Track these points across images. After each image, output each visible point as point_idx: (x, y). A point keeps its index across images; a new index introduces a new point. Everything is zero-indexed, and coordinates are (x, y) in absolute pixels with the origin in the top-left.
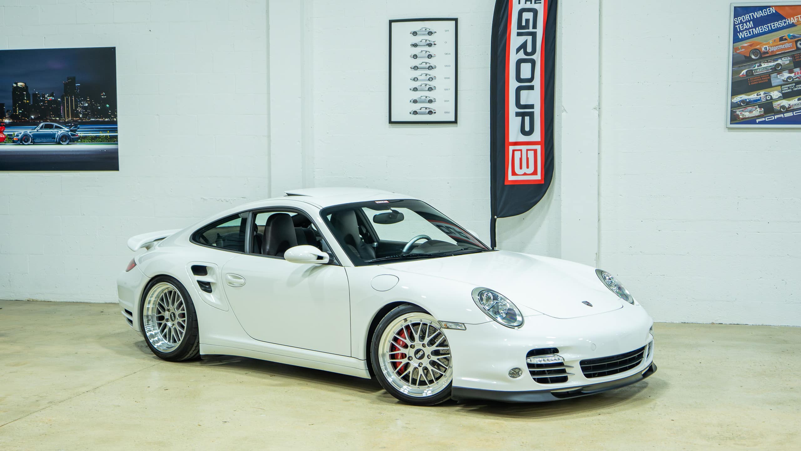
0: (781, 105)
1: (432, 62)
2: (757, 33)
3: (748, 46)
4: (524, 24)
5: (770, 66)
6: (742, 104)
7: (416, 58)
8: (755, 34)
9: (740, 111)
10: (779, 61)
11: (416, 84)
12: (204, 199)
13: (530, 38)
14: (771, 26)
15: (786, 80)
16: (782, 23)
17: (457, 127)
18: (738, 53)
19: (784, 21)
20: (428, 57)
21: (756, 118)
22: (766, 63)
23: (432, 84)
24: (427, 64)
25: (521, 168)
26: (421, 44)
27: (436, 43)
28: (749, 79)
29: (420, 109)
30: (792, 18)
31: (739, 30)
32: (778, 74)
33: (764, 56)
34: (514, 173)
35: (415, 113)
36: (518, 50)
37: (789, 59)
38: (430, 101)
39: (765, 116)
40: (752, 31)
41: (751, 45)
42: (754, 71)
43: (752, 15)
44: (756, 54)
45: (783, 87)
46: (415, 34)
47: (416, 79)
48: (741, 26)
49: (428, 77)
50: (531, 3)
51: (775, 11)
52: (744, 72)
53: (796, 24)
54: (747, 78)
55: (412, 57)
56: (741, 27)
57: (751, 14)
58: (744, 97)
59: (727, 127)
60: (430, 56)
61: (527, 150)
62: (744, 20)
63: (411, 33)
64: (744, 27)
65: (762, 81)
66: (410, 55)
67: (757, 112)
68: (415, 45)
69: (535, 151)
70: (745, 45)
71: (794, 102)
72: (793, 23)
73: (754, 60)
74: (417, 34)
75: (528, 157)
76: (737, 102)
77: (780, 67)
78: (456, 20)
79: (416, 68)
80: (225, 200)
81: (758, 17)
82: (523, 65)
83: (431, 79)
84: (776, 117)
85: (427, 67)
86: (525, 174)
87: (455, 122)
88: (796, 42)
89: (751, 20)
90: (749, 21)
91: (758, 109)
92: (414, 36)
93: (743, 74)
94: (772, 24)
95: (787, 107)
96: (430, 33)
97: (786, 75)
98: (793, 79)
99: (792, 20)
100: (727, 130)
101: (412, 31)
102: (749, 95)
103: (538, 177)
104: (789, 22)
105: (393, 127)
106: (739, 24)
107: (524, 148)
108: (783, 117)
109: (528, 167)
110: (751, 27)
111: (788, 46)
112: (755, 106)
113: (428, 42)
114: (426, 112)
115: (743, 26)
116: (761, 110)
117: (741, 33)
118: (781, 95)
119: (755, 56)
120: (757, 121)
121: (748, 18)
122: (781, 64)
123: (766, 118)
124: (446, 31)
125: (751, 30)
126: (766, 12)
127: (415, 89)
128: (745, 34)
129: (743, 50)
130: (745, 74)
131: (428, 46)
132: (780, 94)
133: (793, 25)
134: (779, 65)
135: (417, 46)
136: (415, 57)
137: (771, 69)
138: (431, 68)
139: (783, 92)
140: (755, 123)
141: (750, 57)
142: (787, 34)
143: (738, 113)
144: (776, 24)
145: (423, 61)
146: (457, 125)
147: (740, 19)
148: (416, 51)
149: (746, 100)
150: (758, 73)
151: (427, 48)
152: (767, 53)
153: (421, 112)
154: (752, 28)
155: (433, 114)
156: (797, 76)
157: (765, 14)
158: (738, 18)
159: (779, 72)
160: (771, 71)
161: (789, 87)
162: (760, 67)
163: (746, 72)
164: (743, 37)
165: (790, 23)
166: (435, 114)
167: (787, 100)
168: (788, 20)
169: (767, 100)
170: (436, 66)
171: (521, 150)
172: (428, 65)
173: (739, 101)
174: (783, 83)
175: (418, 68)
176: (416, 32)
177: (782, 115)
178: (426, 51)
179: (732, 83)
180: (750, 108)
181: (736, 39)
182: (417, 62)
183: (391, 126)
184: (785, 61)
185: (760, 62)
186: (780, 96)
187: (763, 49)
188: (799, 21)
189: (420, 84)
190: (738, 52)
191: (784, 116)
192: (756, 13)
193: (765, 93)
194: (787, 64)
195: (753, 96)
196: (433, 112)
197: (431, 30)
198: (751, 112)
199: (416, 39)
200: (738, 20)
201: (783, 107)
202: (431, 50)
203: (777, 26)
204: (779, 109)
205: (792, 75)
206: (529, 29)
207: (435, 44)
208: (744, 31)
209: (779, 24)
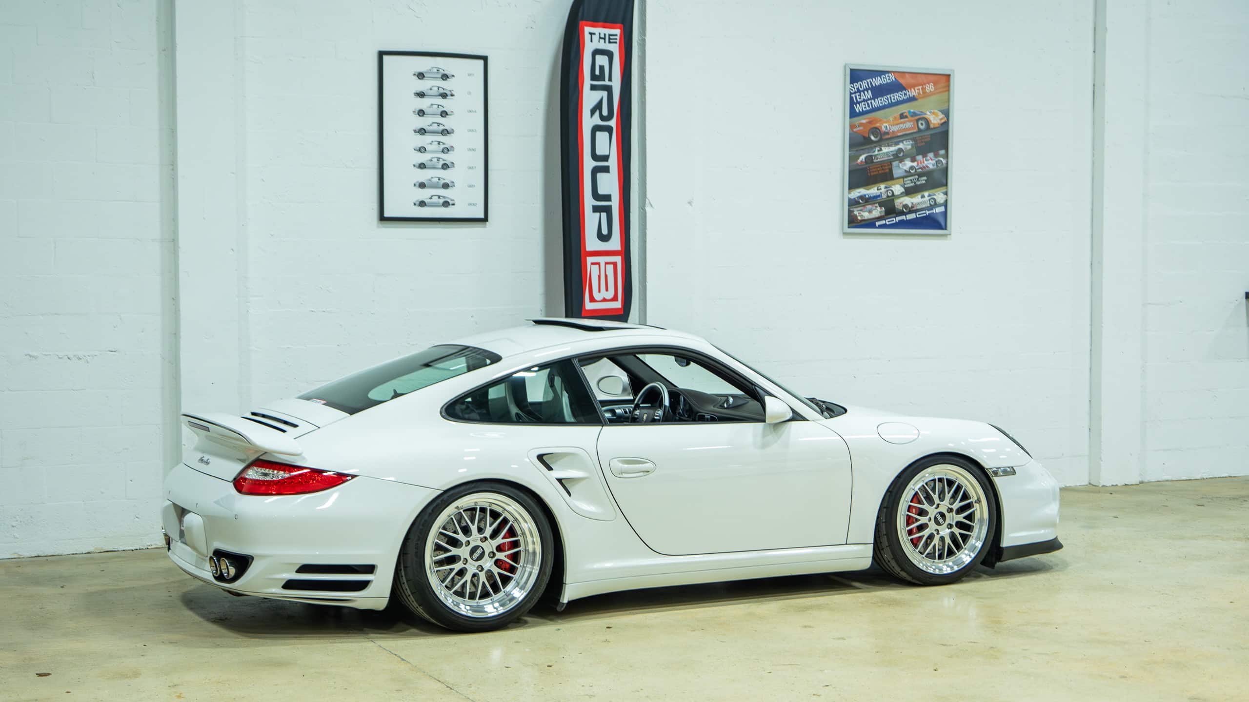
0: (904, 203)
1: (447, 123)
2: (876, 106)
3: (867, 123)
4: (597, 72)
5: (891, 152)
6: (861, 201)
7: (423, 116)
8: (874, 107)
9: (858, 211)
10: (901, 146)
11: (423, 158)
12: (30, 356)
13: (604, 94)
14: (891, 98)
15: (908, 170)
16: (902, 95)
17: (485, 227)
18: (856, 132)
19: (904, 93)
20: (441, 115)
21: (876, 220)
22: (886, 146)
23: (448, 158)
24: (440, 125)
25: (599, 291)
26: (431, 93)
27: (453, 93)
28: (868, 168)
29: (431, 198)
30: (913, 90)
31: (855, 101)
32: (901, 162)
33: (884, 138)
34: (592, 299)
35: (422, 204)
36: (593, 112)
37: (911, 142)
38: (446, 186)
39: (886, 217)
40: (871, 103)
41: (870, 122)
42: (873, 158)
43: (870, 82)
44: (876, 134)
45: (905, 179)
46: (421, 76)
47: (422, 150)
48: (858, 95)
49: (442, 146)
50: (605, 42)
51: (895, 79)
52: (862, 158)
53: (917, 98)
54: (867, 166)
55: (416, 113)
56: (858, 97)
57: (868, 81)
58: (862, 191)
59: (845, 232)
60: (444, 114)
61: (606, 263)
62: (861, 87)
63: (415, 75)
64: (862, 98)
65: (883, 171)
66: (414, 110)
67: (877, 212)
68: (421, 95)
69: (615, 264)
70: (864, 121)
71: (915, 200)
72: (914, 96)
73: (873, 142)
74: (424, 77)
75: (607, 273)
76: (855, 199)
77: (902, 154)
78: (485, 59)
79: (422, 131)
80: (75, 356)
81: (877, 84)
82: (599, 134)
83: (446, 150)
84: (898, 219)
85: (440, 131)
86: (604, 300)
87: (485, 220)
88: (917, 121)
89: (869, 88)
90: (867, 90)
91: (879, 208)
92: (419, 80)
93: (862, 161)
94: (892, 95)
95: (910, 206)
96: (445, 77)
97: (908, 164)
98: (916, 169)
99: (913, 93)
100: (842, 237)
101: (416, 71)
102: (868, 189)
103: (618, 305)
104: (909, 95)
105: (383, 227)
106: (855, 93)
107: (602, 260)
108: (905, 219)
109: (607, 290)
110: (869, 97)
111: (908, 125)
112: (875, 204)
113: (441, 91)
114: (439, 203)
115: (860, 95)
116: (882, 210)
117: (858, 105)
118: (904, 191)
119: (874, 137)
120: (877, 224)
121: (866, 86)
122: (903, 149)
123: (887, 221)
124: (469, 75)
125: (869, 102)
126: (885, 79)
127: (422, 166)
128: (863, 106)
129: (861, 128)
130: (864, 160)
131: (441, 97)
132: (902, 188)
133: (913, 99)
134: (900, 150)
135: (425, 95)
136: (421, 113)
137: (893, 155)
138: (445, 132)
139: (905, 186)
140: (876, 228)
141: (870, 138)
142: (908, 110)
143: (856, 213)
144: (896, 95)
145: (434, 122)
146: (486, 224)
147: (856, 85)
148: (424, 103)
149: (865, 195)
150: (879, 160)
151: (440, 101)
152: (888, 133)
153: (433, 203)
154: (871, 99)
155: (451, 206)
156: (921, 165)
157: (884, 81)
158: (854, 84)
159: (901, 160)
160: (892, 157)
161: (911, 180)
162: (881, 152)
163: (866, 158)
164: (861, 110)
165: (911, 96)
166: (453, 206)
167: (910, 197)
168: (908, 92)
169: (888, 196)
170: (455, 130)
171: (598, 264)
172: (441, 128)
173: (857, 198)
174: (905, 174)
175: (425, 132)
176: (423, 74)
177: (904, 217)
178: (438, 105)
179: (850, 172)
180: (869, 207)
181: (853, 114)
182: (423, 122)
183: (380, 225)
184: (906, 146)
185: (881, 146)
186: (901, 191)
187: (884, 129)
188: (920, 94)
189: (429, 158)
190: (855, 130)
191: (906, 217)
192: (874, 79)
193: (886, 187)
194: (910, 150)
195: (873, 191)
196: (451, 202)
197: (446, 72)
198: (870, 212)
199: (423, 85)
200: (854, 87)
201: (905, 206)
202: (447, 104)
203: (897, 98)
204: (901, 209)
205: (915, 164)
206: (604, 80)
207: (452, 95)
208: (861, 102)
209: (899, 96)
